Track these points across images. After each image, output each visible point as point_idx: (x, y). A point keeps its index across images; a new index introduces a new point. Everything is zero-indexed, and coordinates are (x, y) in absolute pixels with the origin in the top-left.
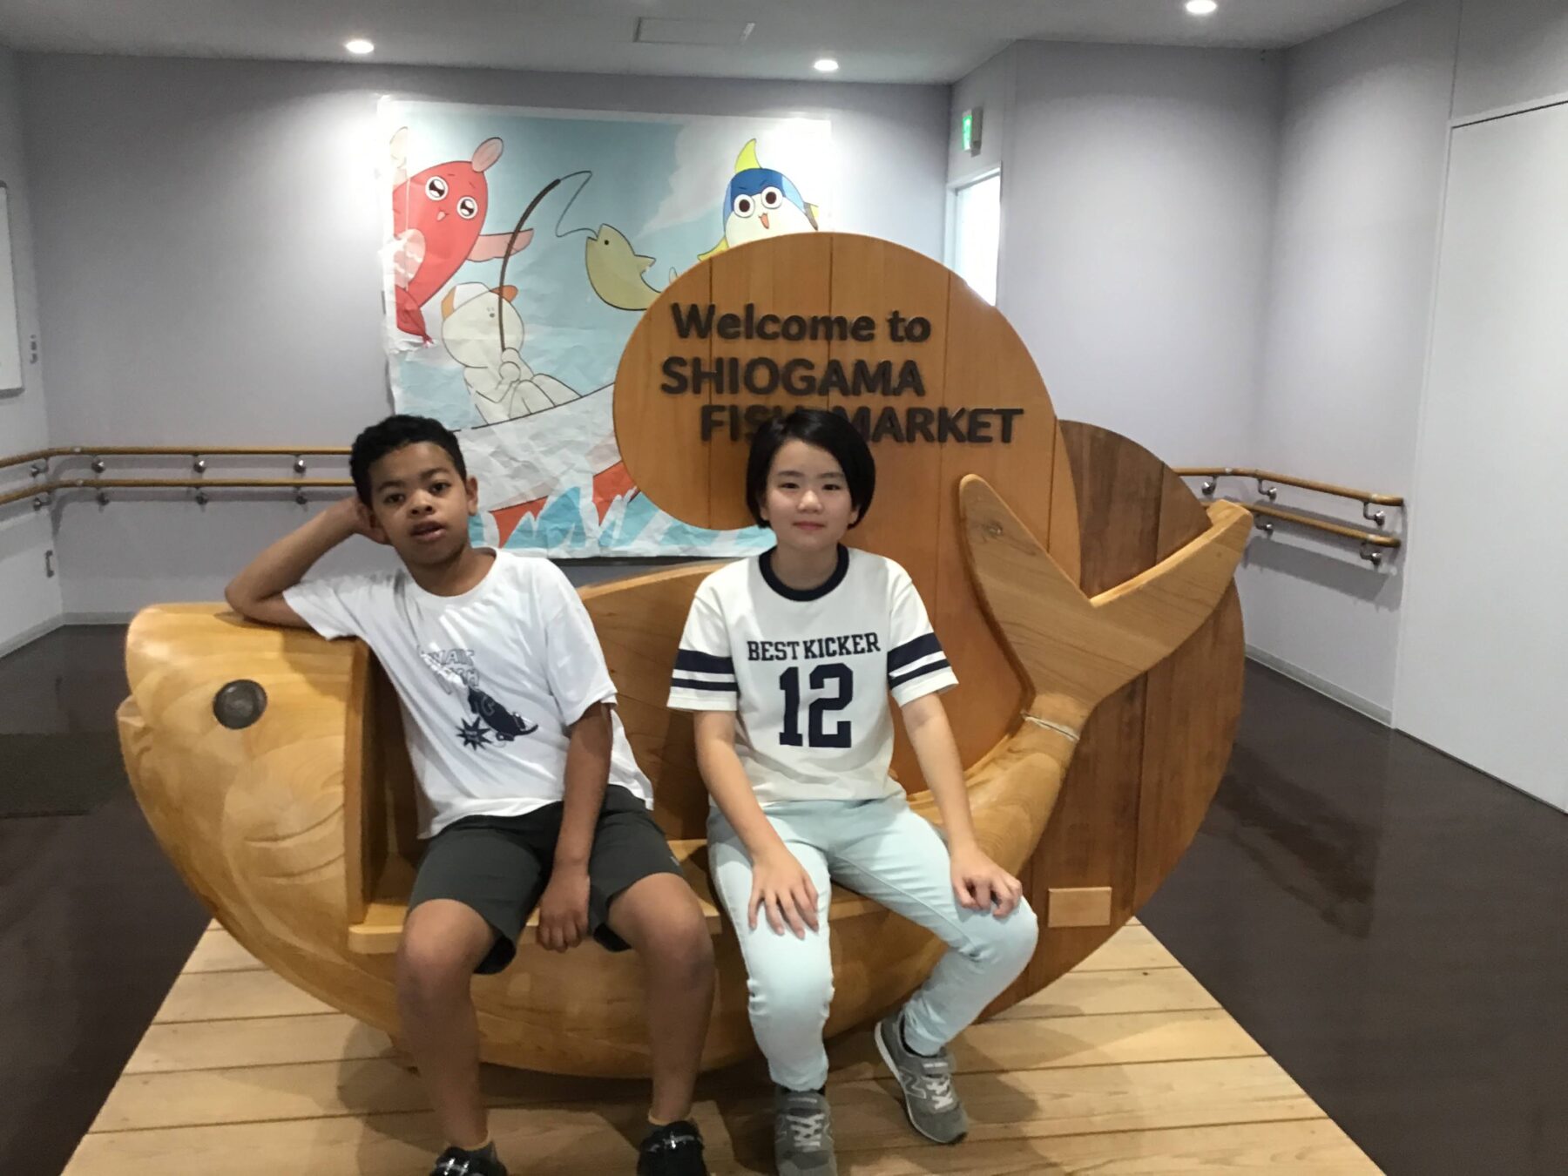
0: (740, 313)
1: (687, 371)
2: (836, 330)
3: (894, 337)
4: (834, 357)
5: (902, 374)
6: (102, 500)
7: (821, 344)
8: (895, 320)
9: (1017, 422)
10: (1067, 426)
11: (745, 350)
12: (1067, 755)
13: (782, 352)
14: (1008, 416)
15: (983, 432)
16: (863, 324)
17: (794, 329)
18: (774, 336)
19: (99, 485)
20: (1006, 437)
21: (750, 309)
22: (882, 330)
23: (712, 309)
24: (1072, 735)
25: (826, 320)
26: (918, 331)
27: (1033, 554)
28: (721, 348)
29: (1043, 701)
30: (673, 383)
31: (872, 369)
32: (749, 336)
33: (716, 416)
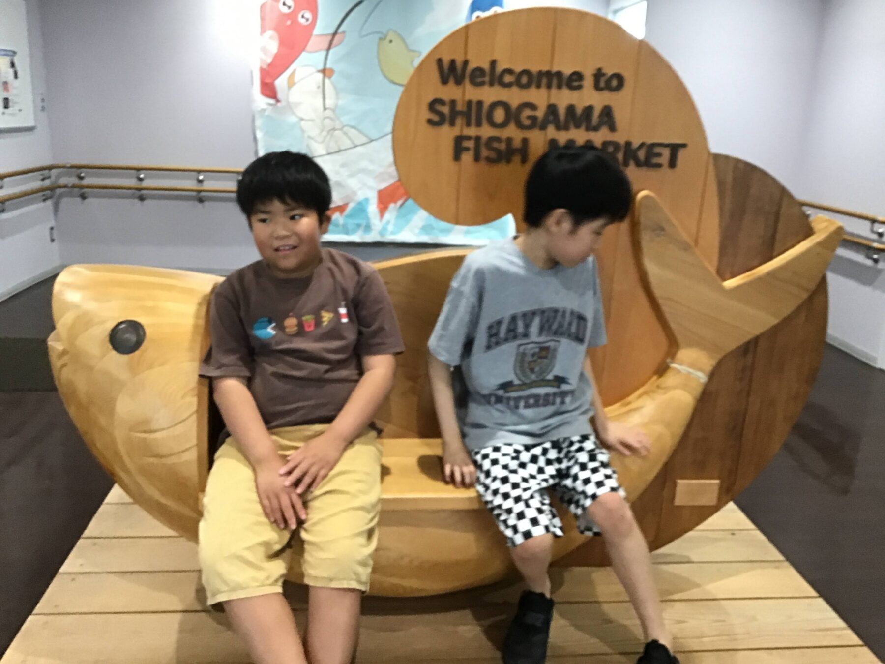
0: (486, 66)
1: (446, 110)
2: (555, 82)
3: (597, 87)
4: (553, 101)
5: (601, 116)
6: (83, 197)
7: (543, 91)
8: (598, 75)
9: (682, 154)
10: (717, 157)
11: (489, 94)
12: (698, 391)
13: (515, 97)
14: (675, 149)
15: (655, 160)
16: (575, 77)
17: (524, 80)
18: (508, 85)
19: (82, 187)
20: (672, 164)
21: (493, 63)
22: (588, 82)
23: (466, 63)
24: (702, 378)
25: (548, 74)
26: (614, 83)
27: (686, 250)
28: (471, 93)
29: (686, 354)
30: (436, 118)
31: (579, 110)
32: (491, 84)
33: (466, 144)
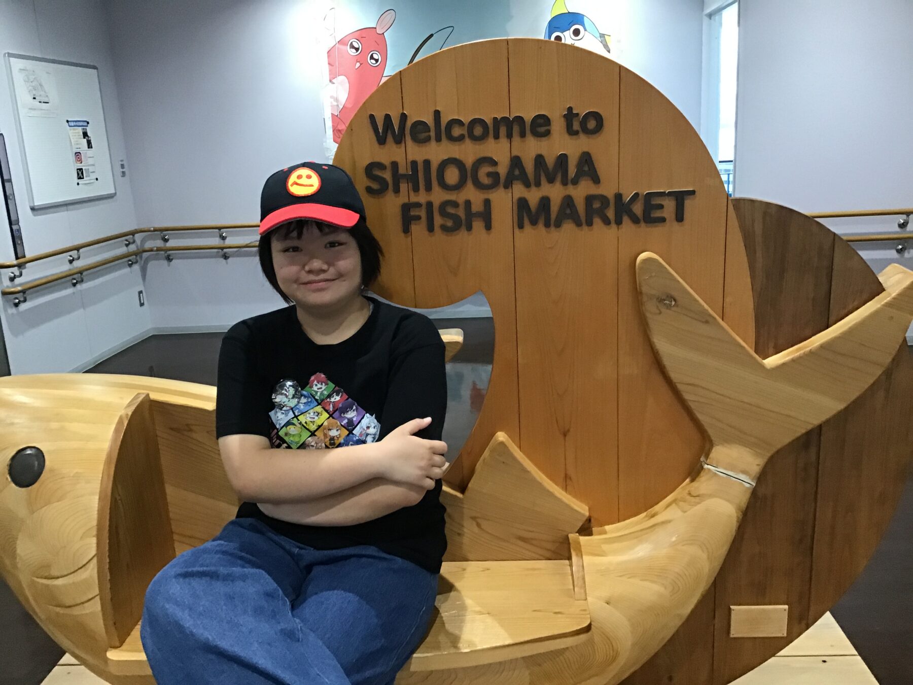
0: (429, 120)
1: (387, 175)
2: (516, 129)
3: (571, 132)
4: (515, 153)
5: (580, 165)
6: (169, 259)
7: (504, 142)
8: (570, 116)
9: (688, 203)
10: (739, 204)
11: (436, 152)
12: (743, 499)
14: (680, 198)
15: (657, 214)
19: (166, 250)
20: (680, 217)
21: (437, 114)
22: (558, 125)
23: (404, 117)
24: (749, 482)
25: (505, 119)
26: (592, 124)
27: (707, 322)
29: (719, 452)
30: (375, 186)
31: (550, 161)
32: (438, 139)
33: (414, 212)
